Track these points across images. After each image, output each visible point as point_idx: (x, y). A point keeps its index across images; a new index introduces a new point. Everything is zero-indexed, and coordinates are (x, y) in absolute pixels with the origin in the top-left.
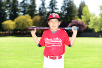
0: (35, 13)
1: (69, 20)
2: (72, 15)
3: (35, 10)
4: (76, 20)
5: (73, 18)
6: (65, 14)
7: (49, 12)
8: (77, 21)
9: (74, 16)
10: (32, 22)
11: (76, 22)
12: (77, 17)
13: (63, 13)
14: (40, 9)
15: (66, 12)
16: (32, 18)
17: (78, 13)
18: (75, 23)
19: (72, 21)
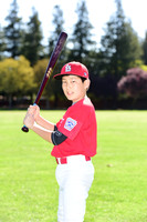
0: (41, 54)
1: (120, 69)
2: (128, 56)
3: (39, 45)
4: (137, 70)
5: (131, 64)
6: (110, 55)
7: (73, 51)
8: (141, 72)
9: (132, 59)
10: (32, 74)
11: (137, 75)
12: (139, 62)
13: (107, 52)
14: (51, 43)
15: (114, 50)
16: (32, 65)
17: (141, 53)
18: (133, 76)
19: (129, 71)
